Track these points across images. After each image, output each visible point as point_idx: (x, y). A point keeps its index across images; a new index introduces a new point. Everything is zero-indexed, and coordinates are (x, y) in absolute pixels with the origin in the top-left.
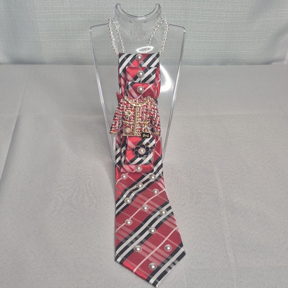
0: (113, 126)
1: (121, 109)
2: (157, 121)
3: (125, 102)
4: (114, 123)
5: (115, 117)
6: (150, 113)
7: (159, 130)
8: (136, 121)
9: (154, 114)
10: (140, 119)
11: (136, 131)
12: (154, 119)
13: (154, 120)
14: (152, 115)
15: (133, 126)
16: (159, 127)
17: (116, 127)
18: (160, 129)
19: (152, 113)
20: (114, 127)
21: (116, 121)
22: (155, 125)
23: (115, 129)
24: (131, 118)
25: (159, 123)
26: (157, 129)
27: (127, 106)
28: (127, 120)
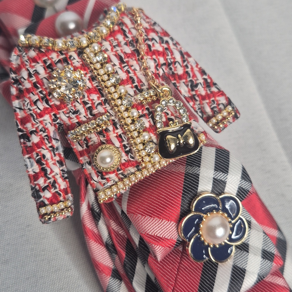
0: (41, 181)
1: (28, 91)
2: (192, 69)
3: (33, 53)
4: (36, 168)
5: (26, 137)
6: (150, 51)
7: (222, 100)
8: (119, 102)
9: (168, 49)
10: (129, 89)
11: (141, 147)
12: (180, 71)
13: (180, 77)
14: (163, 54)
15: (119, 131)
16: (214, 89)
17: (55, 182)
18: (221, 93)
19: (158, 47)
20: (43, 185)
21: (38, 150)
22: (194, 93)
23: (53, 191)
24: (93, 104)
25: (205, 77)
26: (213, 99)
27: (45, 62)
28: (80, 124)
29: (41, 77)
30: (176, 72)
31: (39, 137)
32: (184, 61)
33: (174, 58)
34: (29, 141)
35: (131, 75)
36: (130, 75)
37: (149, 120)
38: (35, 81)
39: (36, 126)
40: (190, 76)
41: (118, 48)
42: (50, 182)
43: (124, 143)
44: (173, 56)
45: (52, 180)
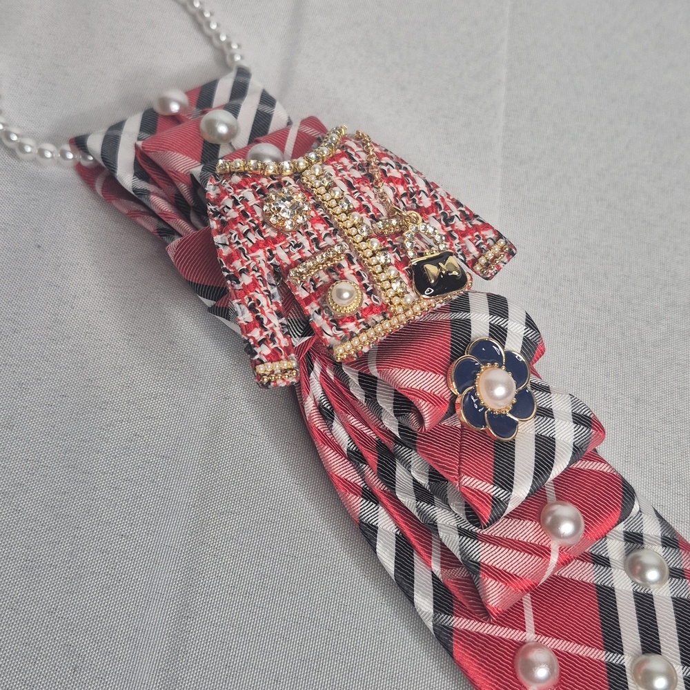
0: (256, 334)
1: (234, 221)
2: (443, 199)
3: (236, 179)
4: (249, 317)
5: (234, 278)
6: (386, 178)
7: (489, 234)
8: (353, 231)
9: (408, 175)
10: (364, 218)
11: (387, 284)
12: (427, 203)
13: (428, 211)
14: (402, 181)
15: (357, 267)
16: (475, 222)
17: (274, 335)
18: (487, 226)
19: (395, 173)
20: (259, 338)
21: (251, 294)
22: (449, 229)
23: (272, 346)
24: (319, 235)
25: (461, 208)
26: (477, 233)
27: (254, 187)
28: (303, 260)
29: (250, 204)
30: (421, 205)
31: (252, 277)
32: (431, 190)
33: (417, 187)
34: (238, 282)
35: (365, 202)
36: (363, 203)
37: (393, 254)
38: (243, 208)
39: (247, 263)
40: (441, 208)
41: (344, 173)
42: (268, 335)
43: (364, 282)
44: (416, 185)
45: (270, 332)
